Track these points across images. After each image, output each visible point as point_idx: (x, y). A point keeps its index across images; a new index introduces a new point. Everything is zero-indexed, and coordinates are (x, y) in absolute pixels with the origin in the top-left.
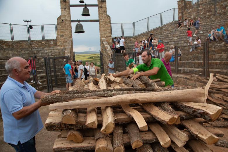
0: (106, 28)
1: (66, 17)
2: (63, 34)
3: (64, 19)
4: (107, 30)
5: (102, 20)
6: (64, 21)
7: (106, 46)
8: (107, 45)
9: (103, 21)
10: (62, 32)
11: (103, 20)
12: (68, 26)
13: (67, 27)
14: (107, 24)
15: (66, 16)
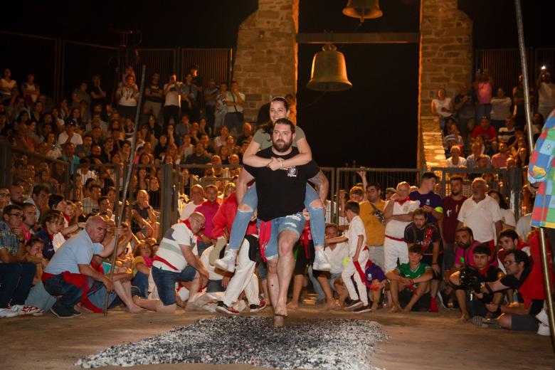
0: (448, 70)
1: (278, 21)
2: (257, 90)
3: (271, 27)
4: (453, 81)
5: (433, 36)
6: (268, 35)
7: (432, 147)
8: (434, 144)
9: (435, 41)
10: (256, 83)
11: (437, 34)
12: (281, 58)
13: (276, 61)
14: (455, 55)
15: (276, 15)
